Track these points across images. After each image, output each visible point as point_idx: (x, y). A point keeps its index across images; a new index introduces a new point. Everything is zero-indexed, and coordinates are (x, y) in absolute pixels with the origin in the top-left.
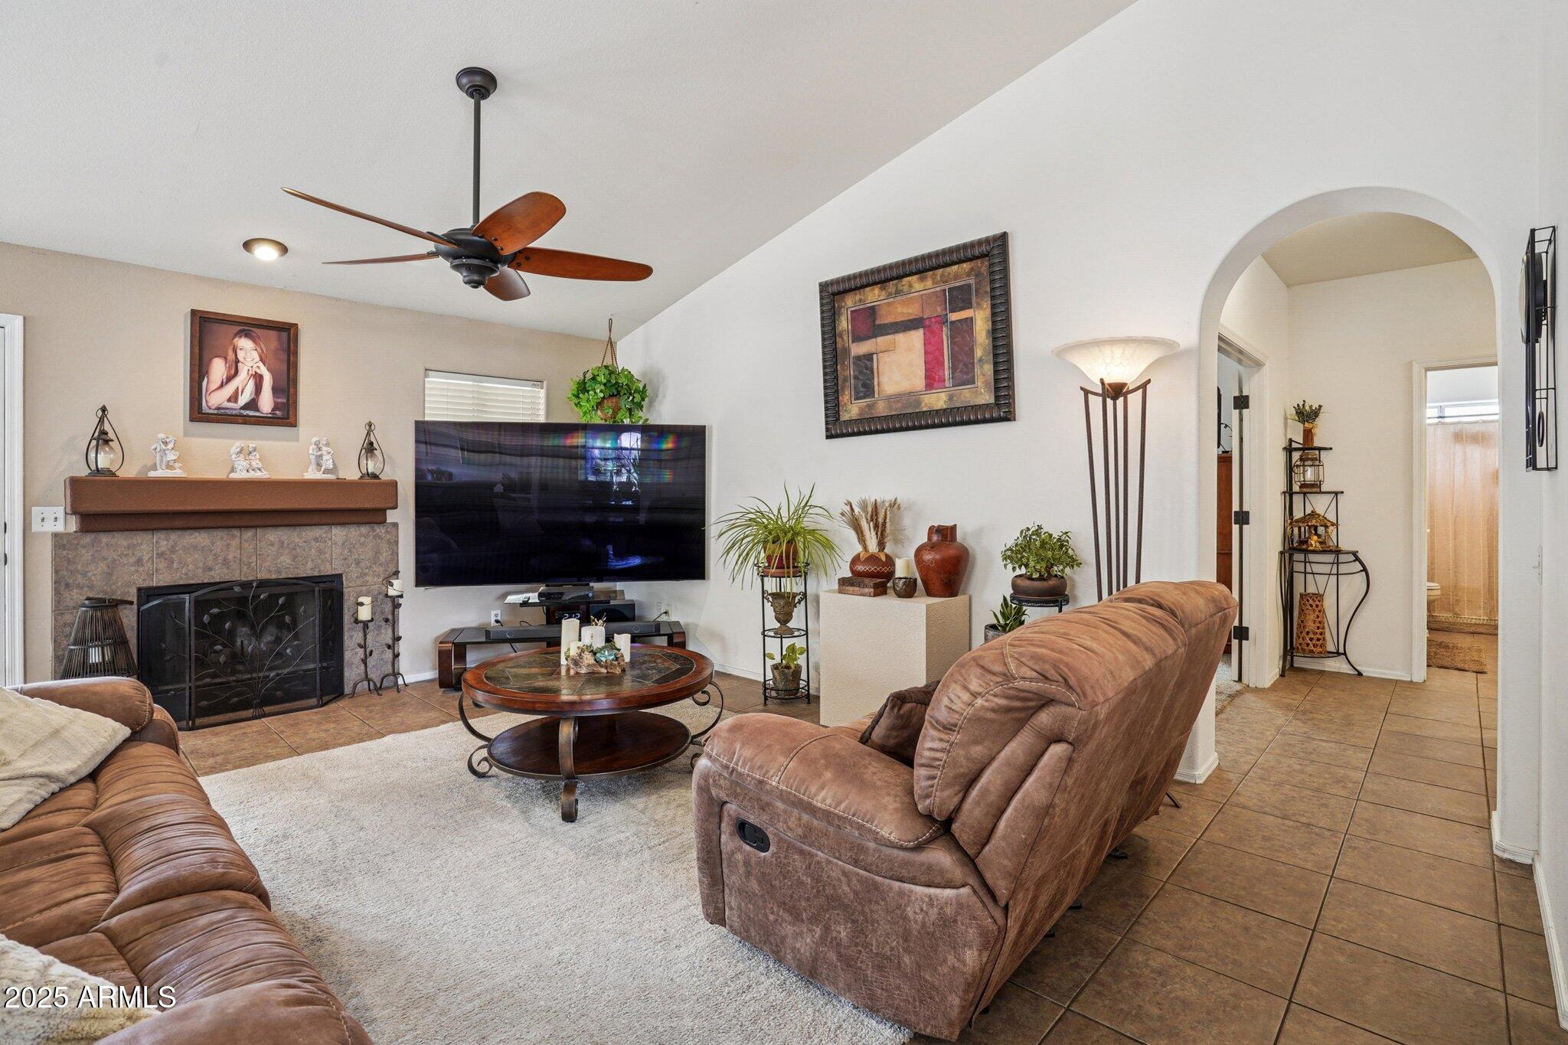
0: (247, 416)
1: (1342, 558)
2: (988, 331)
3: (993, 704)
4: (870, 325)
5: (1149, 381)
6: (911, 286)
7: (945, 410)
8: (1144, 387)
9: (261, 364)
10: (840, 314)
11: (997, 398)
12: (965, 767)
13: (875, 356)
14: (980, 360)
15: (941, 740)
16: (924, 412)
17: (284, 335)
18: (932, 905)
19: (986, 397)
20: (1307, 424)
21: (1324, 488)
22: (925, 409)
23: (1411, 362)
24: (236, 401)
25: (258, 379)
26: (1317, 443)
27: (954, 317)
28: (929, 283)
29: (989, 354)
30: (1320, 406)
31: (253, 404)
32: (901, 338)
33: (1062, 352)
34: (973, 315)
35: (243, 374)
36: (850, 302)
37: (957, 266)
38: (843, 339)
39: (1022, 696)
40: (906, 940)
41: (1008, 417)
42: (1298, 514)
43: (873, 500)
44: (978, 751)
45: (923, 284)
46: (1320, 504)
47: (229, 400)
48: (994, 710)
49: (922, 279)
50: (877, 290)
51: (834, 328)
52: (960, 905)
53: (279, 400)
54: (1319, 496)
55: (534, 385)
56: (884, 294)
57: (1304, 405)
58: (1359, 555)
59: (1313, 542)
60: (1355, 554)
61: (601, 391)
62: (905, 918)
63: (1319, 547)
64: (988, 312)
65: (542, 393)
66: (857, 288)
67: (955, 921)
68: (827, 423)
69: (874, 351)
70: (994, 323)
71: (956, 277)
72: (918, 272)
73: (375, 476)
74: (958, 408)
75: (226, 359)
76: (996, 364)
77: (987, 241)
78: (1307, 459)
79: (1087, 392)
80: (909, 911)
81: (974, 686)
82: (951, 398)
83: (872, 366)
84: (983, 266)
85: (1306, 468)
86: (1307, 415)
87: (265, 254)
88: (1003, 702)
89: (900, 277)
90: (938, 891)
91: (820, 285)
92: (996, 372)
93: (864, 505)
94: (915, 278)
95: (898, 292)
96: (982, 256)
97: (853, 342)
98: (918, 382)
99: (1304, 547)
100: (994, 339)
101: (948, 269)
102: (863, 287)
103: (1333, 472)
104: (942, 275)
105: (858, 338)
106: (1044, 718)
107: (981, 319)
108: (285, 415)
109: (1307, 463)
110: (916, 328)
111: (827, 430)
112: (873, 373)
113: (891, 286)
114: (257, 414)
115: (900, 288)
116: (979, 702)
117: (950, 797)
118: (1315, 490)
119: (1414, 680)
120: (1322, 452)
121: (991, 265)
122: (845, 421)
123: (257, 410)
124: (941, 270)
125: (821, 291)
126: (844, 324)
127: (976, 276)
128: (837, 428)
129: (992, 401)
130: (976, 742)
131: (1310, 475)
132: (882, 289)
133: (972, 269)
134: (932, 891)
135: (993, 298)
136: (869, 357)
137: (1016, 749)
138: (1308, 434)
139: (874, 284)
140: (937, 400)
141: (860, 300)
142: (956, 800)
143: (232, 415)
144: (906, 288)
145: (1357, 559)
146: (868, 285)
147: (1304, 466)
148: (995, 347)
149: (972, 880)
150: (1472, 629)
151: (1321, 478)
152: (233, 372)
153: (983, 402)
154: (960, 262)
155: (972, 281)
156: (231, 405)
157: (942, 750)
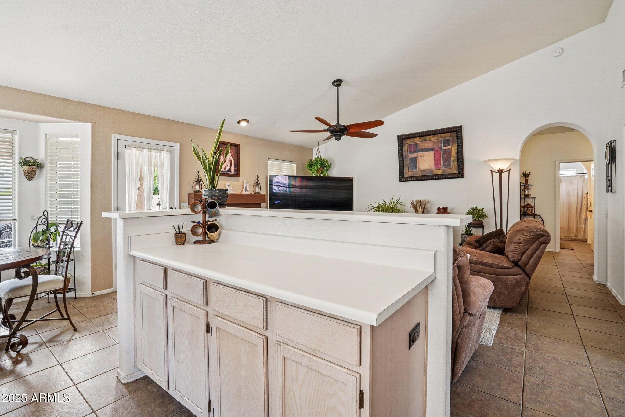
0: (228, 174)
1: (536, 217)
2: (456, 153)
3: (530, 237)
4: (416, 149)
5: (510, 169)
6: (430, 138)
7: (441, 174)
8: (509, 170)
9: (231, 157)
10: (405, 145)
11: (459, 172)
12: (523, 251)
13: (417, 158)
14: (453, 161)
15: (517, 246)
16: (435, 175)
17: (237, 148)
18: (514, 279)
19: (456, 171)
20: (526, 178)
21: (531, 197)
22: (435, 174)
23: (556, 160)
24: (226, 169)
25: (231, 161)
26: (529, 183)
27: (444, 148)
28: (436, 138)
29: (456, 159)
30: (530, 173)
31: (230, 170)
32: (426, 153)
33: (486, 162)
34: (451, 148)
35: (227, 161)
36: (409, 142)
37: (445, 134)
38: (406, 153)
39: (537, 235)
40: (506, 288)
41: (463, 177)
42: (523, 204)
43: (420, 200)
44: (526, 247)
45: (434, 138)
46: (529, 201)
47: (224, 169)
48: (531, 238)
49: (434, 137)
50: (418, 139)
51: (403, 150)
52: (521, 278)
53: (235, 169)
54: (529, 199)
55: (293, 163)
56: (420, 140)
57: (525, 172)
58: (541, 216)
59: (529, 212)
60: (540, 215)
61: (319, 166)
62: (507, 283)
63: (531, 214)
64: (456, 147)
65: (295, 166)
66: (411, 138)
67: (520, 282)
68: (400, 177)
69: (417, 156)
70: (458, 151)
71: (445, 137)
72: (433, 134)
73: (258, 193)
74: (446, 174)
75: (224, 155)
76: (458, 162)
77: (456, 127)
78: (526, 188)
79: (492, 171)
80: (508, 282)
81: (526, 234)
82: (443, 171)
83: (416, 161)
84: (454, 134)
85: (525, 191)
86: (526, 175)
87: (244, 124)
88: (533, 237)
89: (426, 136)
90: (516, 276)
91: (398, 136)
92: (458, 164)
93: (417, 202)
94: (431, 136)
95: (425, 140)
96: (454, 131)
97: (409, 154)
98: (433, 167)
99: (526, 214)
100: (458, 155)
101: (443, 134)
102: (413, 137)
103: (534, 192)
104: (441, 136)
105: (410, 152)
106: (541, 239)
107: (453, 150)
108: (237, 174)
109: (525, 189)
110: (432, 150)
111: (400, 179)
112: (416, 162)
113: (423, 138)
114: (231, 173)
115: (426, 139)
116: (527, 237)
117: (519, 257)
118: (528, 197)
119: (557, 251)
120: (530, 186)
121: (457, 134)
122: (406, 177)
123: (231, 172)
124: (440, 135)
125: (398, 138)
126: (406, 148)
127: (452, 137)
128: (403, 178)
129: (457, 172)
130: (526, 245)
131: (527, 193)
132: (420, 139)
133: (451, 135)
134: (514, 276)
135: (457, 144)
136: (416, 158)
137: (534, 246)
138: (526, 181)
139: (418, 137)
140: (439, 172)
141: (412, 141)
142: (520, 257)
143: (225, 173)
144: (428, 139)
145: (540, 217)
146: (415, 137)
147: (524, 190)
148: (458, 158)
149: (524, 273)
150: (565, 239)
151: (530, 194)
152: (225, 160)
153: (454, 172)
154: (447, 132)
155: (451, 138)
156: (225, 170)
157: (518, 248)
